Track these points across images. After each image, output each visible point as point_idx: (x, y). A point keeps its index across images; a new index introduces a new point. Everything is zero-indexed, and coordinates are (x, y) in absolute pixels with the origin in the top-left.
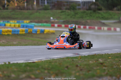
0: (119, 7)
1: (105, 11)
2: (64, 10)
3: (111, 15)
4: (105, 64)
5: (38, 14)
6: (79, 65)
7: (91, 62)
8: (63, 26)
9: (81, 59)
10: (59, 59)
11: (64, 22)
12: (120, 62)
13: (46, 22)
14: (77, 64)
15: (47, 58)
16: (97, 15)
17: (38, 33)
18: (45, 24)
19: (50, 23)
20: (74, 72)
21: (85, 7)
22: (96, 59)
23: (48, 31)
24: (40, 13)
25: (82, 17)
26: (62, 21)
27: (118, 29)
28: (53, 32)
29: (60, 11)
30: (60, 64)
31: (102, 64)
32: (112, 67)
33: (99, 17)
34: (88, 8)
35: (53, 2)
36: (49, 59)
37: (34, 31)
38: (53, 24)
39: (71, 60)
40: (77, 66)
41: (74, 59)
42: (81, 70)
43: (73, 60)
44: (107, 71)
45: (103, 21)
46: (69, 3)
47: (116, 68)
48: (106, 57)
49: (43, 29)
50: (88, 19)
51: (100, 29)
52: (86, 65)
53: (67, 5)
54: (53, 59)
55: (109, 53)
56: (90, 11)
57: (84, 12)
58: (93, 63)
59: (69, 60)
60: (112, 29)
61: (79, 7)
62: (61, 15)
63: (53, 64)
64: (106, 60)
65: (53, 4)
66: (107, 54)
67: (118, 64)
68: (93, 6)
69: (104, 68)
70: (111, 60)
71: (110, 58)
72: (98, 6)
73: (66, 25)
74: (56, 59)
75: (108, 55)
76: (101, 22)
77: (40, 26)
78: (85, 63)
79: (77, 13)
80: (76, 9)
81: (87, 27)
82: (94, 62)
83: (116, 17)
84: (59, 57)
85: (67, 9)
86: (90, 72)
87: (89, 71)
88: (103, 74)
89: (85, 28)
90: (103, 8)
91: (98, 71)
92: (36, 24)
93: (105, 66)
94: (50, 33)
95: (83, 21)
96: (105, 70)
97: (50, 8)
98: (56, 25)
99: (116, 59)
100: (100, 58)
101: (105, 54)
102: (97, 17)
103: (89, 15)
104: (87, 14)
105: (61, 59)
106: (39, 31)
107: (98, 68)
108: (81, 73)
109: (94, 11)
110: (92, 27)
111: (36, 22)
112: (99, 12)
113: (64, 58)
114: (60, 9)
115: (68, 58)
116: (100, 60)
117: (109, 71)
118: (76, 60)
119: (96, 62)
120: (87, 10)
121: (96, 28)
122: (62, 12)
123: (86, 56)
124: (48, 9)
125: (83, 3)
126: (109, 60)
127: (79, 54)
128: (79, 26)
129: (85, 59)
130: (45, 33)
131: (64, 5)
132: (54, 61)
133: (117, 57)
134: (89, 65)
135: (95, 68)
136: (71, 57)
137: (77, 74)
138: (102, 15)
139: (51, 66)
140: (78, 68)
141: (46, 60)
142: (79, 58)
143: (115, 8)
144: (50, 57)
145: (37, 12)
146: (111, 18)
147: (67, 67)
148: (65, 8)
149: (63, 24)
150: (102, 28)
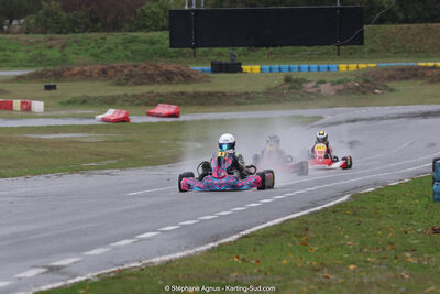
27: (38, 106)
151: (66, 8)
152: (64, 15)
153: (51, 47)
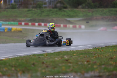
0: (84, 5)
1: (70, 9)
2: (31, 9)
3: (76, 13)
4: (70, 61)
5: (5, 13)
6: (45, 62)
7: (56, 59)
8: (30, 24)
9: (47, 56)
10: (26, 56)
12: (84, 58)
13: (14, 21)
14: (43, 61)
15: (14, 56)
16: (63, 13)
17: (5, 31)
18: (12, 22)
19: (17, 22)
20: (40, 69)
21: (51, 5)
22: (62, 56)
23: (16, 29)
24: (7, 11)
25: (48, 15)
26: (29, 19)
27: (83, 27)
28: (20, 30)
29: (27, 9)
30: (26, 61)
31: (67, 60)
32: (77, 63)
33: (65, 15)
34: (53, 6)
35: (20, 1)
36: (16, 57)
37: (2, 30)
38: (20, 22)
39: (38, 57)
40: (43, 63)
41: (41, 57)
42: (47, 67)
43: (39, 57)
44: (72, 68)
45: (69, 19)
46: (35, 2)
47: (81, 64)
48: (71, 54)
49: (10, 27)
50: (54, 17)
51: (65, 26)
52: (52, 62)
53: (34, 4)
54: (20, 57)
55: (74, 50)
56: (55, 9)
57: (50, 10)
58: (58, 60)
59: (36, 57)
60: (77, 26)
61: (45, 5)
62: (27, 14)
63: (20, 61)
64: (71, 57)
65: (20, 3)
66: (72, 50)
67: (82, 60)
68: (59, 5)
69: (69, 64)
70: (76, 57)
71: (75, 54)
72: (64, 4)
73: (33, 23)
74: (22, 56)
75: (73, 52)
76: (66, 20)
77: (8, 25)
78: (51, 60)
79: (43, 12)
80: (42, 8)
82: (60, 58)
83: (81, 14)
84: (25, 55)
85: (33, 7)
86: (56, 69)
87: (55, 67)
88: (68, 70)
90: (68, 6)
91: (64, 68)
92: (4, 23)
93: (71, 63)
94: (17, 31)
95: (50, 19)
96: (70, 66)
97: (17, 6)
98: (23, 23)
99: (81, 56)
100: (65, 55)
101: (71, 51)
102: (63, 15)
103: (55, 13)
104: (53, 12)
105: (28, 56)
106: (7, 29)
107: (64, 64)
108: (47, 69)
109: (60, 9)
110: (58, 25)
111: (3, 21)
112: (65, 10)
113: (30, 56)
114: (27, 8)
115: (34, 55)
116: (65, 57)
117: (73, 67)
118: (43, 57)
119: (61, 58)
120: (53, 8)
121: (62, 25)
122: (28, 11)
123: (52, 54)
124: (15, 8)
125: (49, 2)
126: (74, 57)
127: (46, 51)
128: (45, 24)
129: (51, 56)
130: (13, 31)
131: (31, 4)
132: (21, 58)
133: (82, 54)
134: (54, 62)
135: (60, 65)
136: (38, 54)
137: (43, 71)
138: (67, 13)
139: (18, 64)
140: (44, 65)
141: (13, 57)
142: (45, 55)
143: (80, 6)
144: (17, 55)
145: (4, 11)
146: (76, 16)
147: (34, 64)
148: (31, 6)
149: (30, 22)
150: (68, 26)
151: (93, 2)
152: (93, 4)
153: (89, 12)
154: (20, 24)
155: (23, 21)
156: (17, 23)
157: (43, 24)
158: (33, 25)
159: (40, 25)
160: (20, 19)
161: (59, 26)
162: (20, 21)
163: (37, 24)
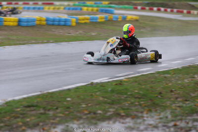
8: (147, 8)
11: (148, 4)
13: (128, 4)
17: (119, 20)
18: (127, 6)
19: (132, 5)
26: (146, 2)
38: (135, 6)
50: (175, 1)
51: (189, 13)
73: (151, 7)
76: (190, 5)
77: (121, 9)
81: (175, 10)
89: (172, 11)
92: (117, 6)
94: (133, 20)
95: (170, 3)
98: (139, 8)
110: (181, 10)
128: (165, 9)
130: (127, 19)
149: (147, 6)
150: (192, 12)
154: (136, 8)
155: (140, 4)
156: (131, 7)
157: (162, 9)
158: (151, 9)
159: (159, 10)
160: (136, 2)
161: (182, 12)
162: (135, 4)
163: (155, 9)
